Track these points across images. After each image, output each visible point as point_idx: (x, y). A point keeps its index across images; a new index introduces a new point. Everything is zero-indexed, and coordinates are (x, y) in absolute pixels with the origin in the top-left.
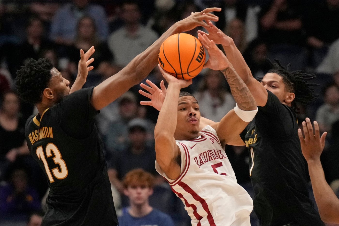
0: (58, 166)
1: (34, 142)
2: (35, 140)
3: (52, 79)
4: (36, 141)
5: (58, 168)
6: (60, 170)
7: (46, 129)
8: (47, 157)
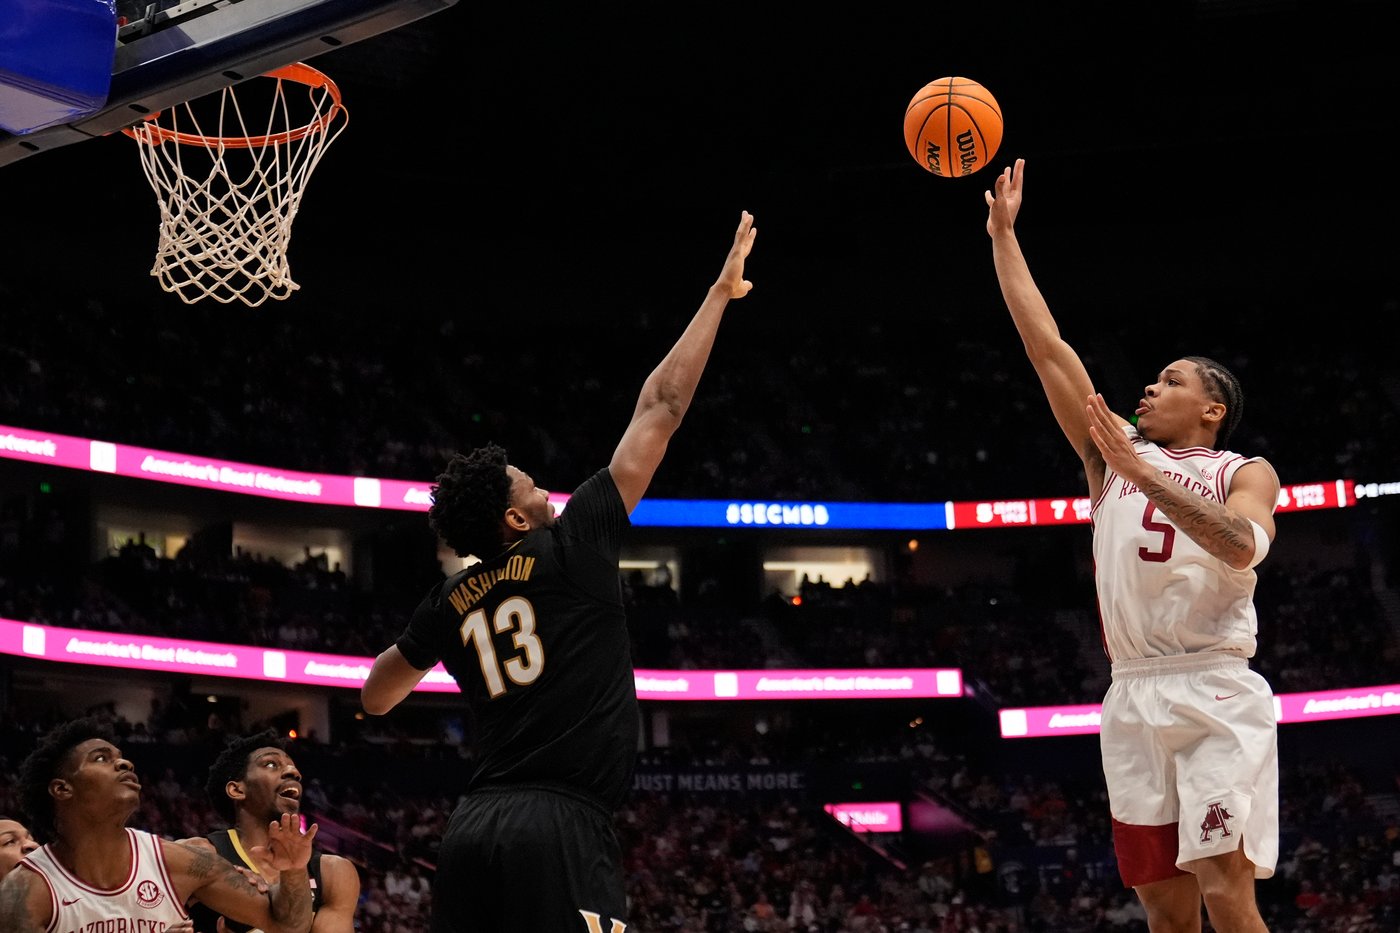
0: (522, 653)
1: (469, 606)
2: (470, 601)
3: (513, 487)
4: (475, 602)
5: (519, 657)
6: (525, 663)
7: (518, 560)
8: (497, 633)
